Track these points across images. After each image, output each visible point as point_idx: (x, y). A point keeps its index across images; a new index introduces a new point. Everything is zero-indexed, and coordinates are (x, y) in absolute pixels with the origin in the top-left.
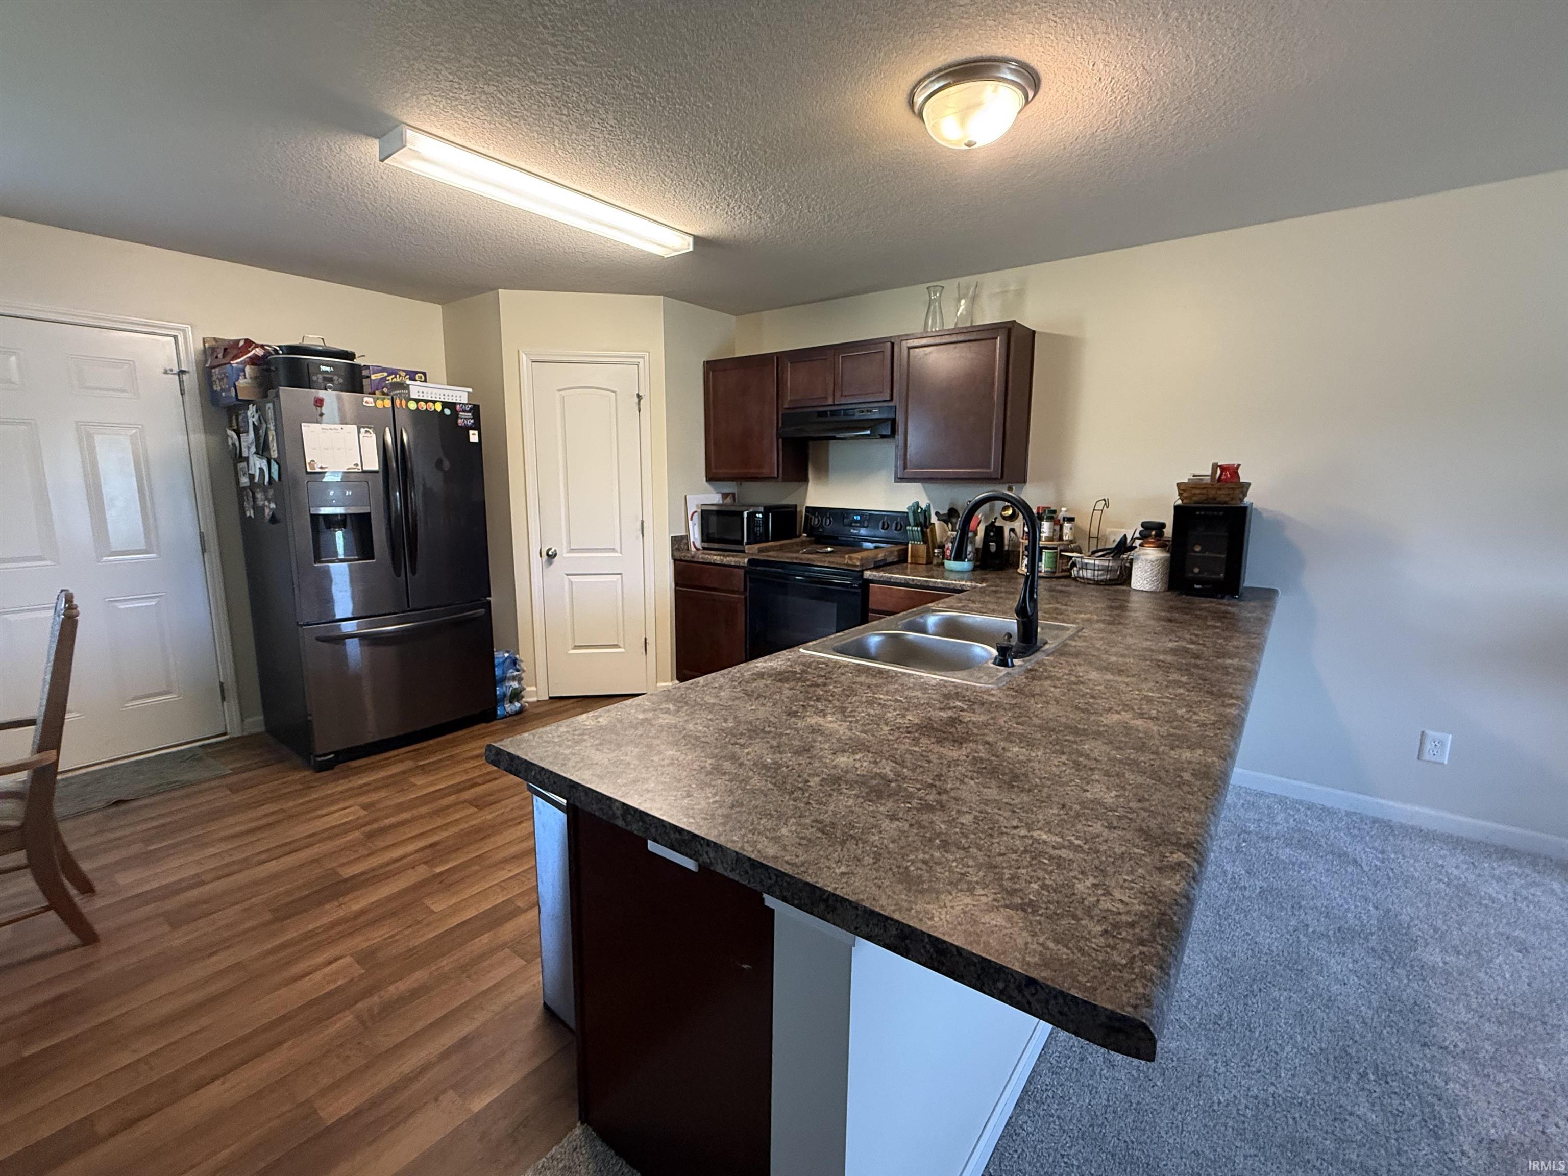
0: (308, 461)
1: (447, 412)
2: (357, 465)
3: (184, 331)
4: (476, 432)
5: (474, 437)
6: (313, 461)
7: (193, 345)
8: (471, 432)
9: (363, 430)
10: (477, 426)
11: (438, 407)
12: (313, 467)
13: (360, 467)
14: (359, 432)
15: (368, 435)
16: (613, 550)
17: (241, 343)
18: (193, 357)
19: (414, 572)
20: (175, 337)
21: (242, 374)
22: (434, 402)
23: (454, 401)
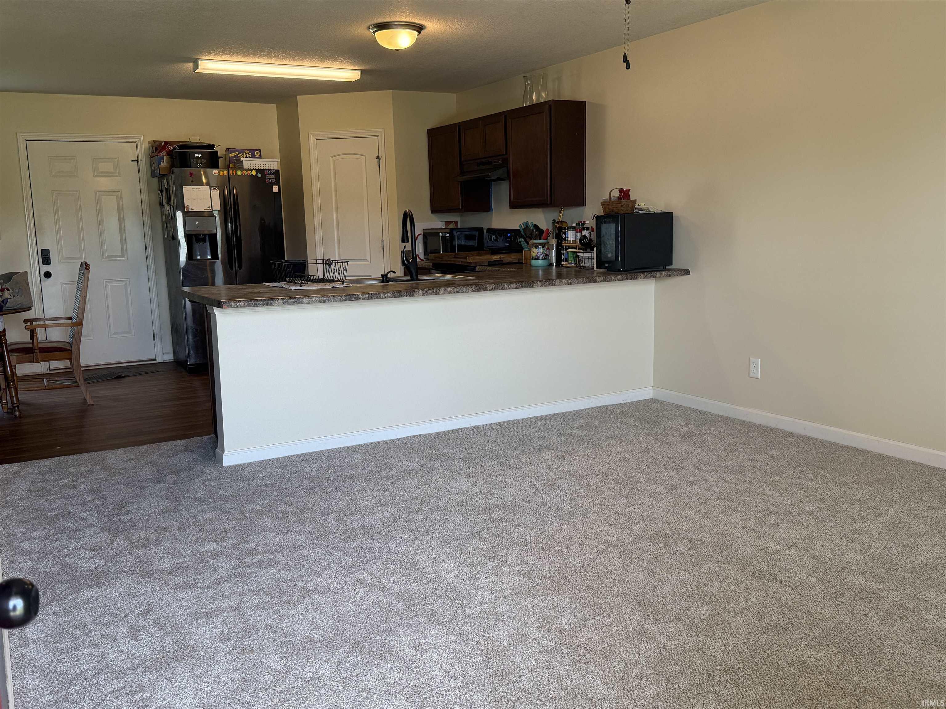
0: (185, 205)
1: (259, 175)
2: (209, 207)
3: (140, 138)
4: (277, 186)
5: (275, 189)
6: (188, 206)
7: (144, 145)
8: (274, 186)
9: (212, 188)
10: (277, 183)
11: (254, 173)
12: (188, 209)
13: (211, 208)
14: (210, 190)
15: (216, 191)
16: (365, 260)
17: (163, 144)
18: (143, 151)
19: (240, 267)
20: (136, 143)
21: (162, 161)
22: (251, 170)
23: (262, 168)
